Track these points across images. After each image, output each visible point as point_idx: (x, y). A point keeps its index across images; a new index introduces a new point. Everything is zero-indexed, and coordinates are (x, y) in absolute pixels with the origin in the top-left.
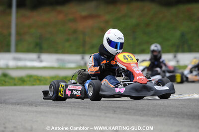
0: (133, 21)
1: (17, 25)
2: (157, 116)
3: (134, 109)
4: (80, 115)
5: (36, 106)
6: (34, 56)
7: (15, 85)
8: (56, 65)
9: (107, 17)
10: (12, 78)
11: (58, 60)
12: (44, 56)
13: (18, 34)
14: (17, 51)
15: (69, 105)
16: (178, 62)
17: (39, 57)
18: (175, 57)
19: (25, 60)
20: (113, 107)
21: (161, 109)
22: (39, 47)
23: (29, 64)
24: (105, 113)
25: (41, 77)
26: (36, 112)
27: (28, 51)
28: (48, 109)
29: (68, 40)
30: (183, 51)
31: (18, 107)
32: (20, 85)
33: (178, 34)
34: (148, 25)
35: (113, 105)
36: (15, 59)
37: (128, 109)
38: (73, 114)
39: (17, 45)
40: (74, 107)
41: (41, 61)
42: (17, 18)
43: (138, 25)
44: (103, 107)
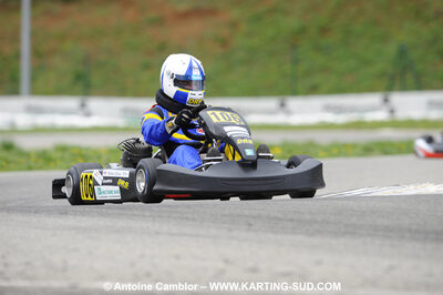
0: (291, 23)
1: (34, 35)
2: (344, 234)
3: (292, 220)
6: (72, 102)
7: (30, 168)
8: (120, 122)
10: (24, 154)
11: (125, 111)
12: (95, 103)
13: (36, 53)
14: (34, 92)
16: (392, 111)
17: (83, 105)
18: (386, 100)
19: (53, 111)
20: (246, 216)
22: (83, 82)
24: (230, 230)
25: (87, 149)
27: (60, 91)
28: (101, 223)
29: (147, 67)
30: (404, 88)
31: (34, 219)
32: (40, 168)
33: (391, 50)
34: (324, 30)
35: (247, 212)
36: (30, 110)
37: (280, 219)
38: (157, 233)
39: (33, 79)
41: (88, 114)
43: (302, 31)
44: (223, 216)
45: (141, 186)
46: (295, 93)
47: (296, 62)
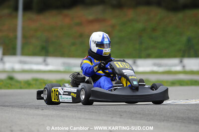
0: (139, 26)
1: (23, 29)
2: (164, 121)
3: (140, 114)
4: (87, 119)
5: (43, 110)
6: (40, 59)
7: (21, 88)
8: (62, 68)
9: (114, 21)
10: (18, 82)
11: (64, 64)
12: (50, 60)
13: (24, 37)
14: (23, 54)
15: (75, 109)
16: (184, 67)
17: (45, 61)
18: (181, 62)
19: (31, 63)
20: (119, 112)
21: (168, 114)
22: (45, 50)
23: (35, 67)
25: (47, 80)
26: (42, 115)
27: (34, 54)
28: (54, 113)
29: (74, 44)
30: (190, 56)
31: (24, 111)
32: (26, 88)
33: (184, 39)
34: (154, 30)
36: (21, 62)
37: (135, 113)
38: (79, 118)
39: (23, 48)
40: (81, 111)
41: (47, 65)
42: (24, 21)
43: (144, 30)
44: (109, 111)
45: (83, 97)
46: (140, 57)
47: (141, 43)
